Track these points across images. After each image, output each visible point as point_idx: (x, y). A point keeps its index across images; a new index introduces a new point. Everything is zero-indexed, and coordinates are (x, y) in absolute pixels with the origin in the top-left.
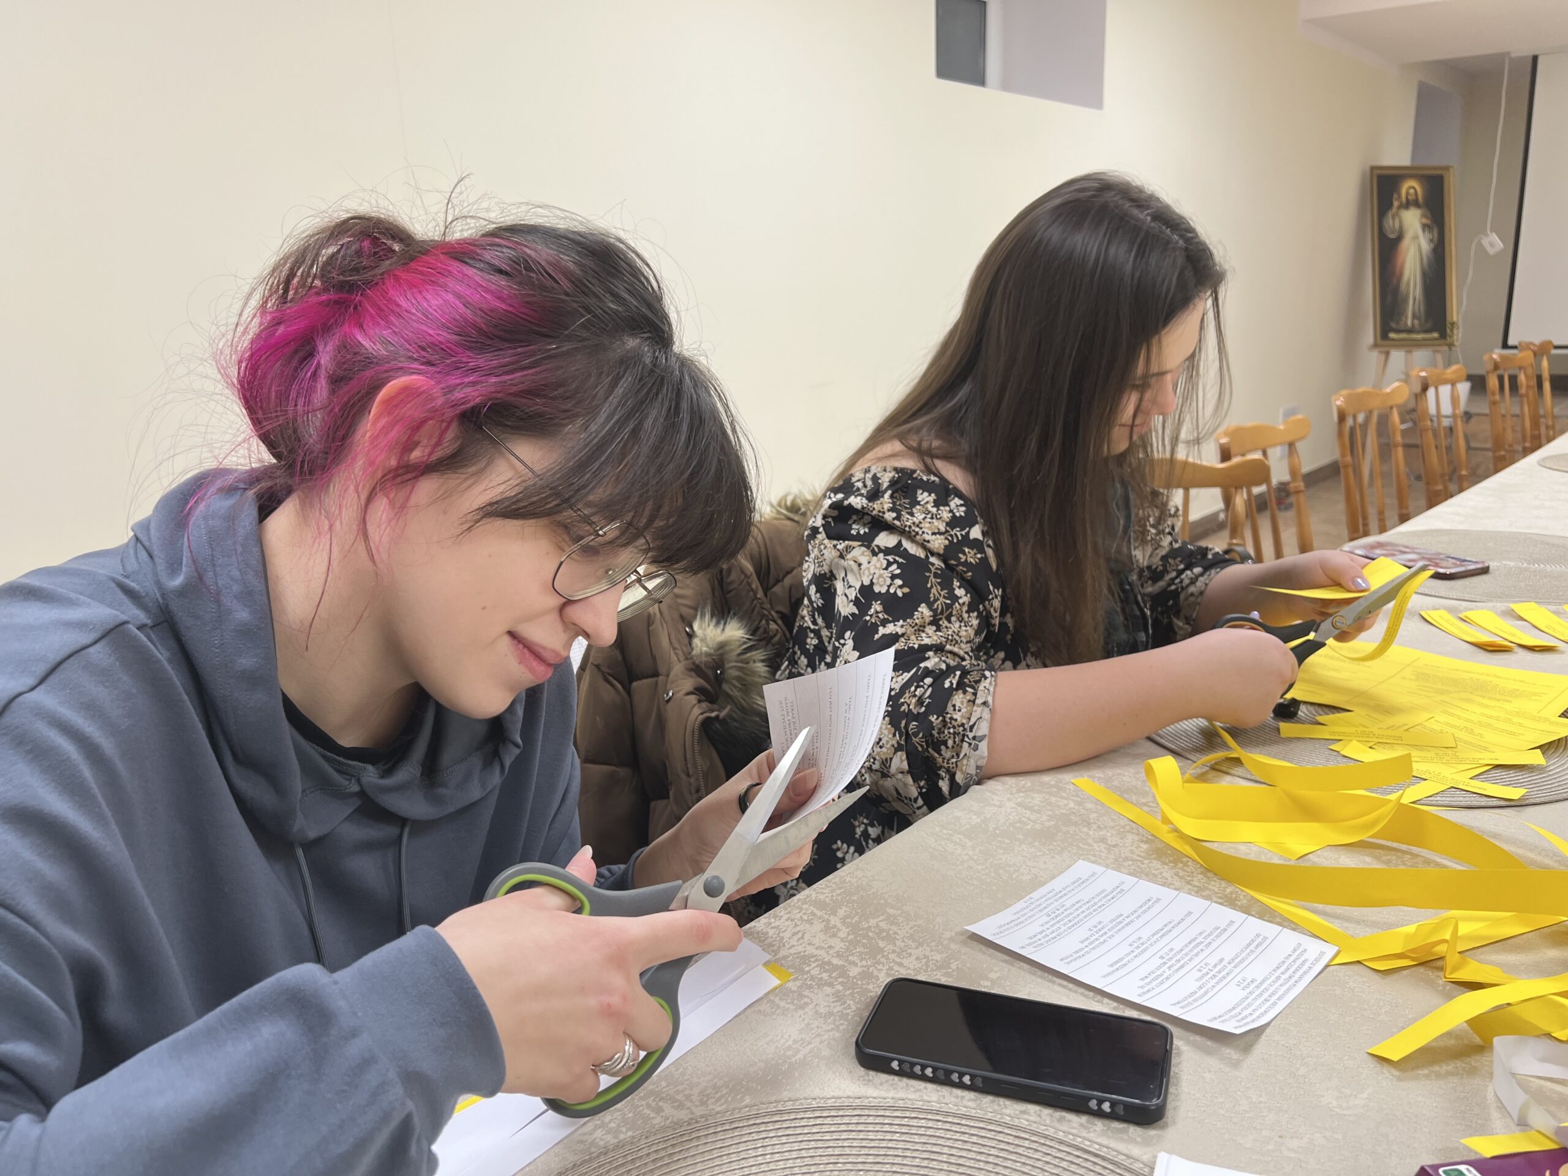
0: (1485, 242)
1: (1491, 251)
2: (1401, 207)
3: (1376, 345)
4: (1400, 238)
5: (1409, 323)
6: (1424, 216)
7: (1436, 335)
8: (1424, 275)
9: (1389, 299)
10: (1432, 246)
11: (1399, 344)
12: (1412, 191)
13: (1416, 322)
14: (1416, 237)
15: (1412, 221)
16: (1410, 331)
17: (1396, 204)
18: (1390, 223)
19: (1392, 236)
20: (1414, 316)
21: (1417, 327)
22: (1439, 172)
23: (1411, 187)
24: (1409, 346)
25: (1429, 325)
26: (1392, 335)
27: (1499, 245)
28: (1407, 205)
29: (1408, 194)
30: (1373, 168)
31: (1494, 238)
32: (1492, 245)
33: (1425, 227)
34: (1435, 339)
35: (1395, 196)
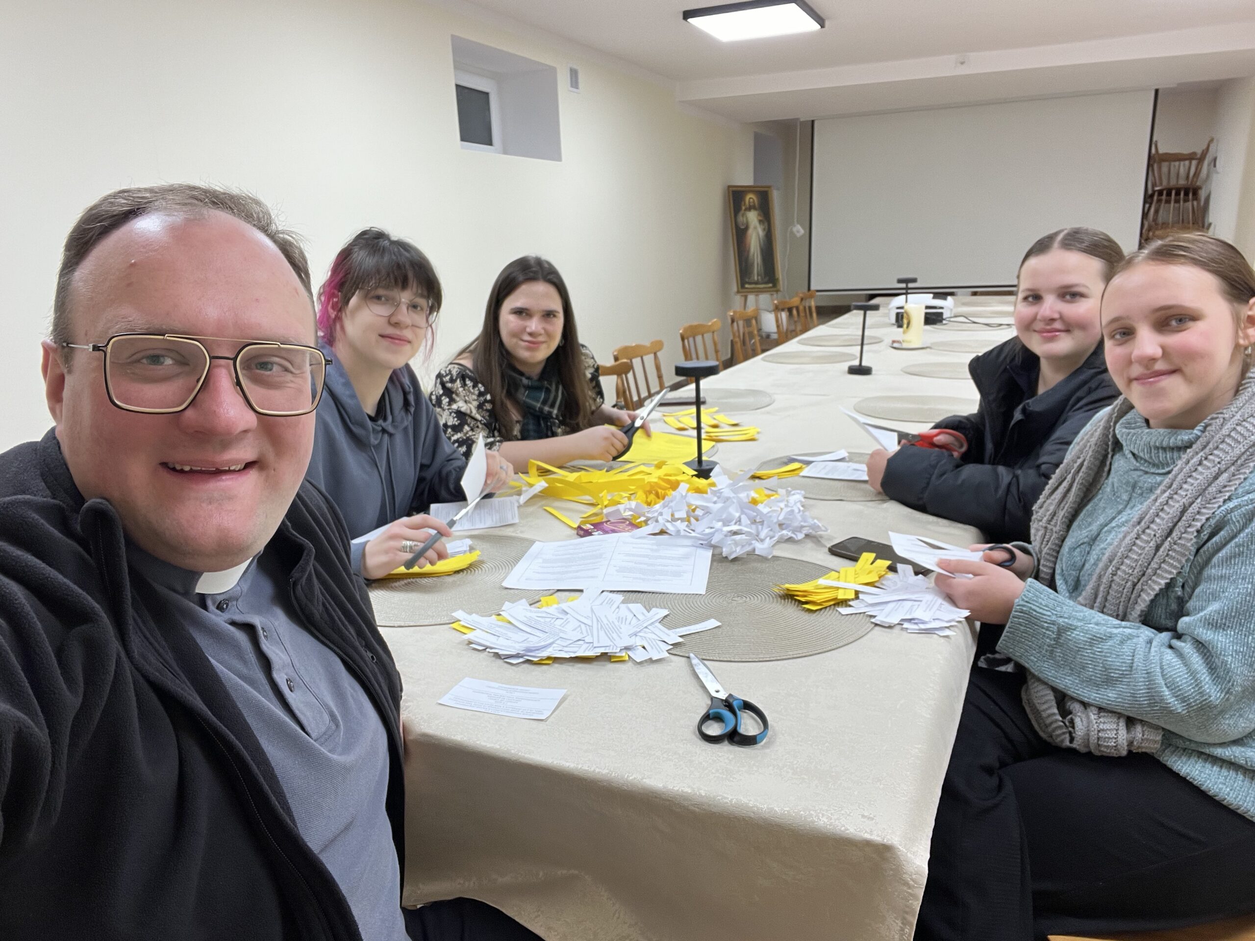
0: (795, 229)
1: (798, 235)
2: (746, 210)
3: (738, 292)
4: (747, 228)
5: (756, 278)
6: (759, 215)
7: (771, 285)
8: (762, 250)
9: (744, 264)
10: (765, 233)
11: (752, 291)
12: (751, 200)
13: (759, 278)
14: (755, 228)
15: (753, 217)
16: (756, 283)
17: (743, 208)
18: (741, 219)
19: (743, 227)
20: (758, 275)
21: (760, 280)
22: (766, 189)
23: (750, 198)
24: (758, 292)
25: (767, 279)
26: (747, 286)
27: (802, 231)
28: (749, 209)
29: (749, 202)
30: (729, 187)
31: (799, 227)
32: (798, 232)
33: (760, 221)
34: (770, 287)
35: (743, 203)
